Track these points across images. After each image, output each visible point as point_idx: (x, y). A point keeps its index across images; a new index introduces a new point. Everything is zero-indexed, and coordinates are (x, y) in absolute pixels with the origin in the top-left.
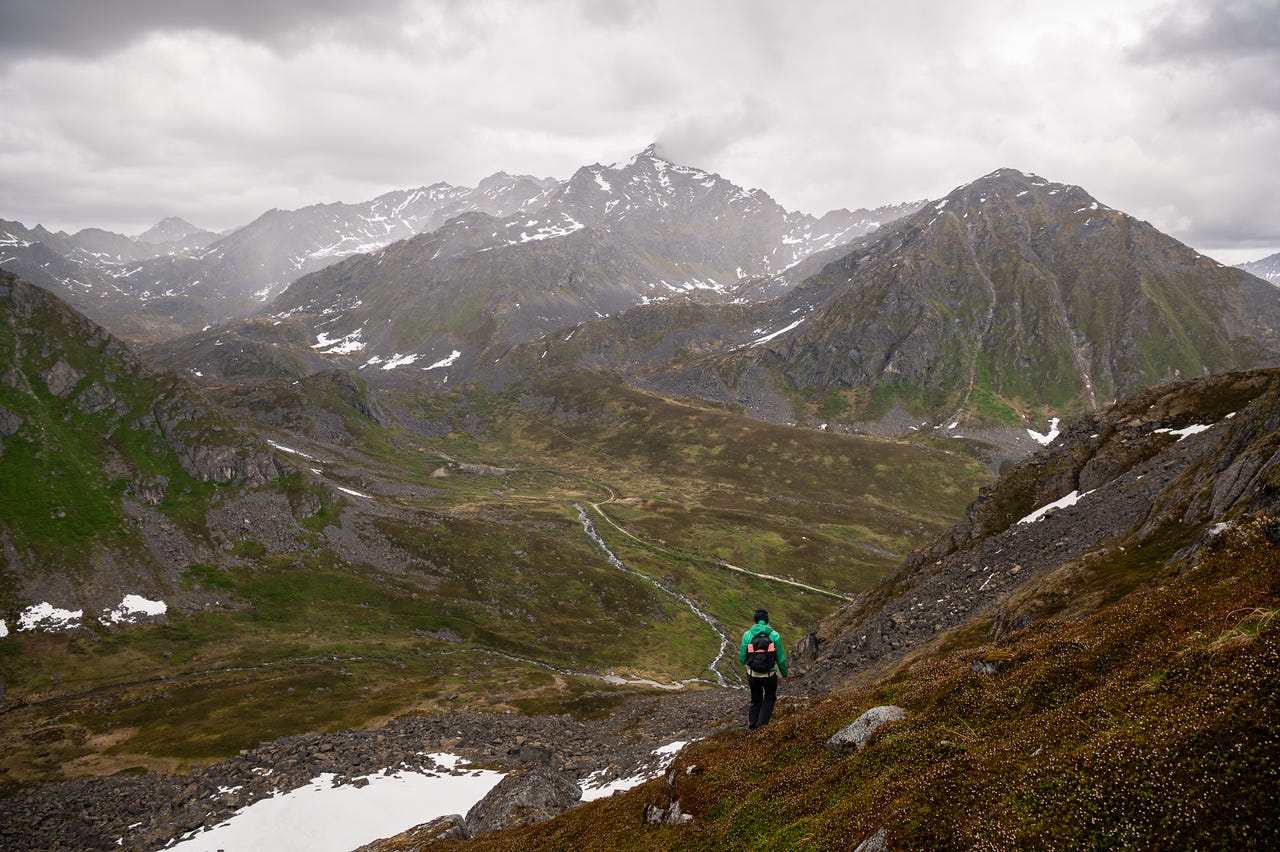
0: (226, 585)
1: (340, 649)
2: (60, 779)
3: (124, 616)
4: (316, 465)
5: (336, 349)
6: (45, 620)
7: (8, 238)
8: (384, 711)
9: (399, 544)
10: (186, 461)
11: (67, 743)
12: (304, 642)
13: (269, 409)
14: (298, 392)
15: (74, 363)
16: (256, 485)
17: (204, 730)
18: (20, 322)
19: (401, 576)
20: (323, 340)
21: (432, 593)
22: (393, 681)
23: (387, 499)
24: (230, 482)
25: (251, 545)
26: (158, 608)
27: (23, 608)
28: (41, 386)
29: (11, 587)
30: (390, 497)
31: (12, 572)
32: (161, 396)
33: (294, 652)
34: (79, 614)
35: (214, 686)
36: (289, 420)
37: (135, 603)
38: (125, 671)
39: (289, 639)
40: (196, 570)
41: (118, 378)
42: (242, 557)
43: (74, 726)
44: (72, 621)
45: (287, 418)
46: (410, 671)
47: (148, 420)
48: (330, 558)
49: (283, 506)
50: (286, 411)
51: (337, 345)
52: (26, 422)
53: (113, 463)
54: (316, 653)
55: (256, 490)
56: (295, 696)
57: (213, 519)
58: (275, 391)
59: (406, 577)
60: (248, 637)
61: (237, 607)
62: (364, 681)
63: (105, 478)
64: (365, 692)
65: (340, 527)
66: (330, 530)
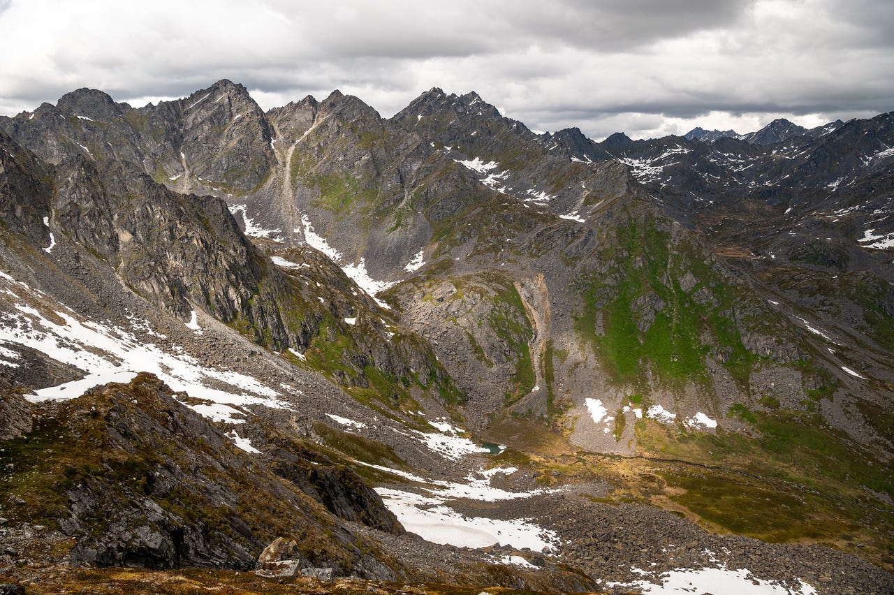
0: (752, 420)
1: (808, 482)
2: (649, 504)
3: (695, 424)
4: (832, 345)
5: (877, 245)
6: (658, 415)
7: (677, 148)
8: (814, 535)
9: (871, 423)
10: (745, 340)
11: (655, 485)
12: (787, 471)
13: (812, 294)
14: (835, 285)
15: (695, 274)
16: (783, 362)
17: (716, 506)
18: (673, 248)
19: (864, 446)
20: (869, 237)
21: (884, 465)
22: (832, 517)
23: (878, 383)
24: (768, 357)
25: (771, 399)
26: (712, 424)
27: (650, 405)
28: (677, 286)
29: (647, 393)
30: (880, 381)
31: (648, 386)
32: (738, 299)
33: (779, 475)
34: (674, 416)
35: (729, 480)
36: (823, 305)
37: (702, 418)
38: (689, 455)
39: (779, 466)
40: (737, 407)
41: (716, 285)
42: (765, 405)
43: (660, 477)
44: (670, 419)
45: (823, 304)
46: (846, 514)
47: (728, 313)
48: (819, 420)
49: (797, 380)
50: (823, 298)
51: (879, 241)
52: (667, 305)
53: (705, 334)
54: (791, 480)
55: (782, 365)
56: (769, 505)
57: (753, 378)
58: (818, 281)
59: (869, 447)
60: (756, 457)
61: (755, 436)
62: (812, 510)
63: (700, 343)
64: (810, 518)
65: (832, 401)
66: (824, 402)
